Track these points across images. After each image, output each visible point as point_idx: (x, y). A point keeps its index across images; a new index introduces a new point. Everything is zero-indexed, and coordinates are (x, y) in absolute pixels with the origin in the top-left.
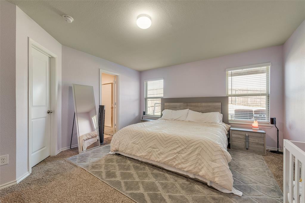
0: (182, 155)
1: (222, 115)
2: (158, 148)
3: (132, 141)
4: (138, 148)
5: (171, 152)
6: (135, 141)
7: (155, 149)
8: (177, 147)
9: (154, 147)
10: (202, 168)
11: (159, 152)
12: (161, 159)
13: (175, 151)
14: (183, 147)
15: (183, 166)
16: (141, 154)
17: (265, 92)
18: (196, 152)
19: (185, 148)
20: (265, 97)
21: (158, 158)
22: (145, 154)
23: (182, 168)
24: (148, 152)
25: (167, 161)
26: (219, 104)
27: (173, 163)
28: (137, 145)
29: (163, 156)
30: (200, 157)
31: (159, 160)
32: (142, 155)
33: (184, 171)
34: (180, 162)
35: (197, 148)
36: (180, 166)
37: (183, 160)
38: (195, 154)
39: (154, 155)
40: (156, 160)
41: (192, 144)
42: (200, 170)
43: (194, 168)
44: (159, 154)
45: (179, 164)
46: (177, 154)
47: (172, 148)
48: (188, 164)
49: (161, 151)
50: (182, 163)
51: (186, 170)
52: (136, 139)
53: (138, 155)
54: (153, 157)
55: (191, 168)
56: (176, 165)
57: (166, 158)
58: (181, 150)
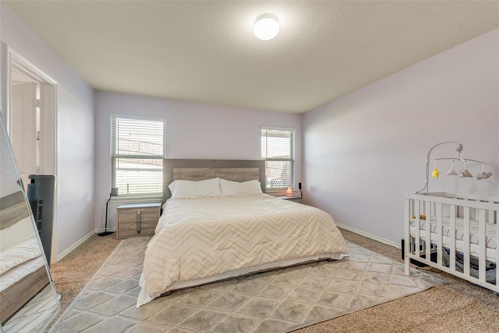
0: (304, 237)
1: (260, 183)
2: (271, 240)
3: (216, 247)
4: (234, 255)
5: (291, 239)
6: (222, 244)
7: (266, 243)
8: (296, 230)
9: (265, 240)
10: (327, 242)
11: (274, 245)
12: (280, 254)
13: (295, 235)
14: (302, 227)
15: (309, 250)
16: (243, 263)
17: (290, 157)
18: (317, 228)
19: (305, 227)
20: (289, 163)
21: (275, 254)
22: (252, 259)
23: (309, 253)
24: (256, 253)
25: (289, 253)
26: (257, 170)
27: (296, 252)
28: (231, 250)
29: (281, 249)
30: (321, 232)
31: (276, 257)
32: (247, 264)
33: (310, 255)
34: (304, 246)
35: (316, 223)
36: (305, 252)
37: (307, 243)
38: (316, 231)
39: (267, 254)
40: (273, 260)
41: (310, 219)
42: (325, 246)
43: (320, 247)
44: (275, 249)
45: (304, 249)
46: (299, 238)
47: (291, 232)
48: (314, 245)
49: (277, 242)
50: (307, 246)
51: (312, 254)
52: (223, 240)
53: (238, 267)
54: (266, 256)
55: (317, 249)
56: (301, 252)
57: (286, 249)
58: (301, 231)
